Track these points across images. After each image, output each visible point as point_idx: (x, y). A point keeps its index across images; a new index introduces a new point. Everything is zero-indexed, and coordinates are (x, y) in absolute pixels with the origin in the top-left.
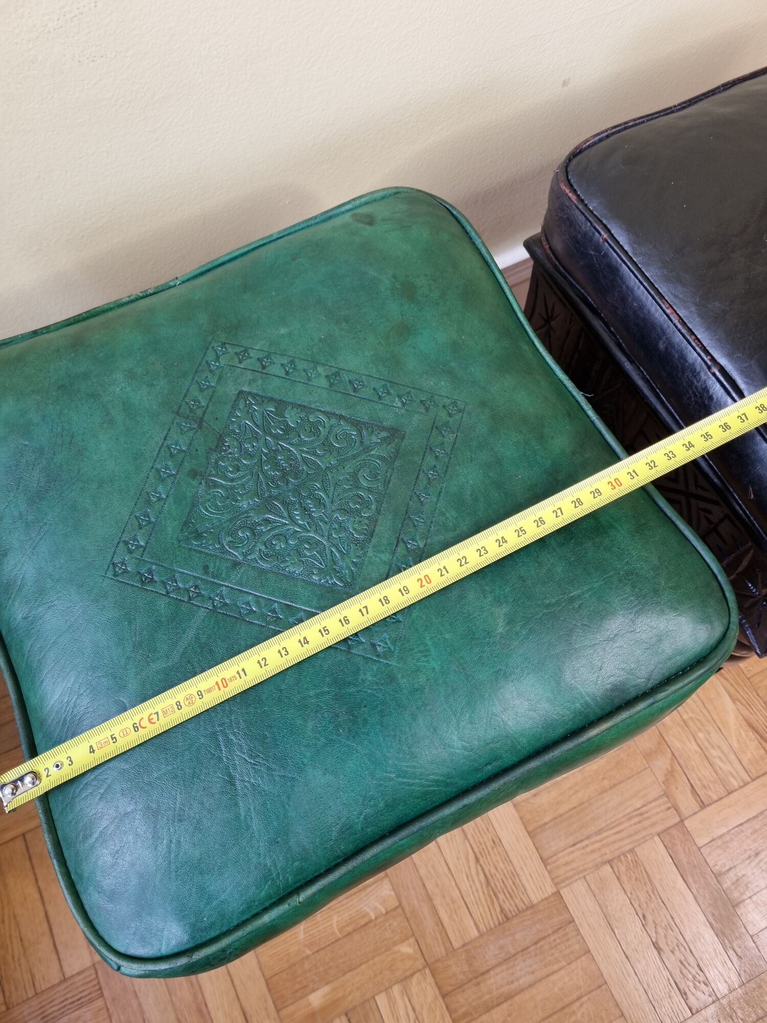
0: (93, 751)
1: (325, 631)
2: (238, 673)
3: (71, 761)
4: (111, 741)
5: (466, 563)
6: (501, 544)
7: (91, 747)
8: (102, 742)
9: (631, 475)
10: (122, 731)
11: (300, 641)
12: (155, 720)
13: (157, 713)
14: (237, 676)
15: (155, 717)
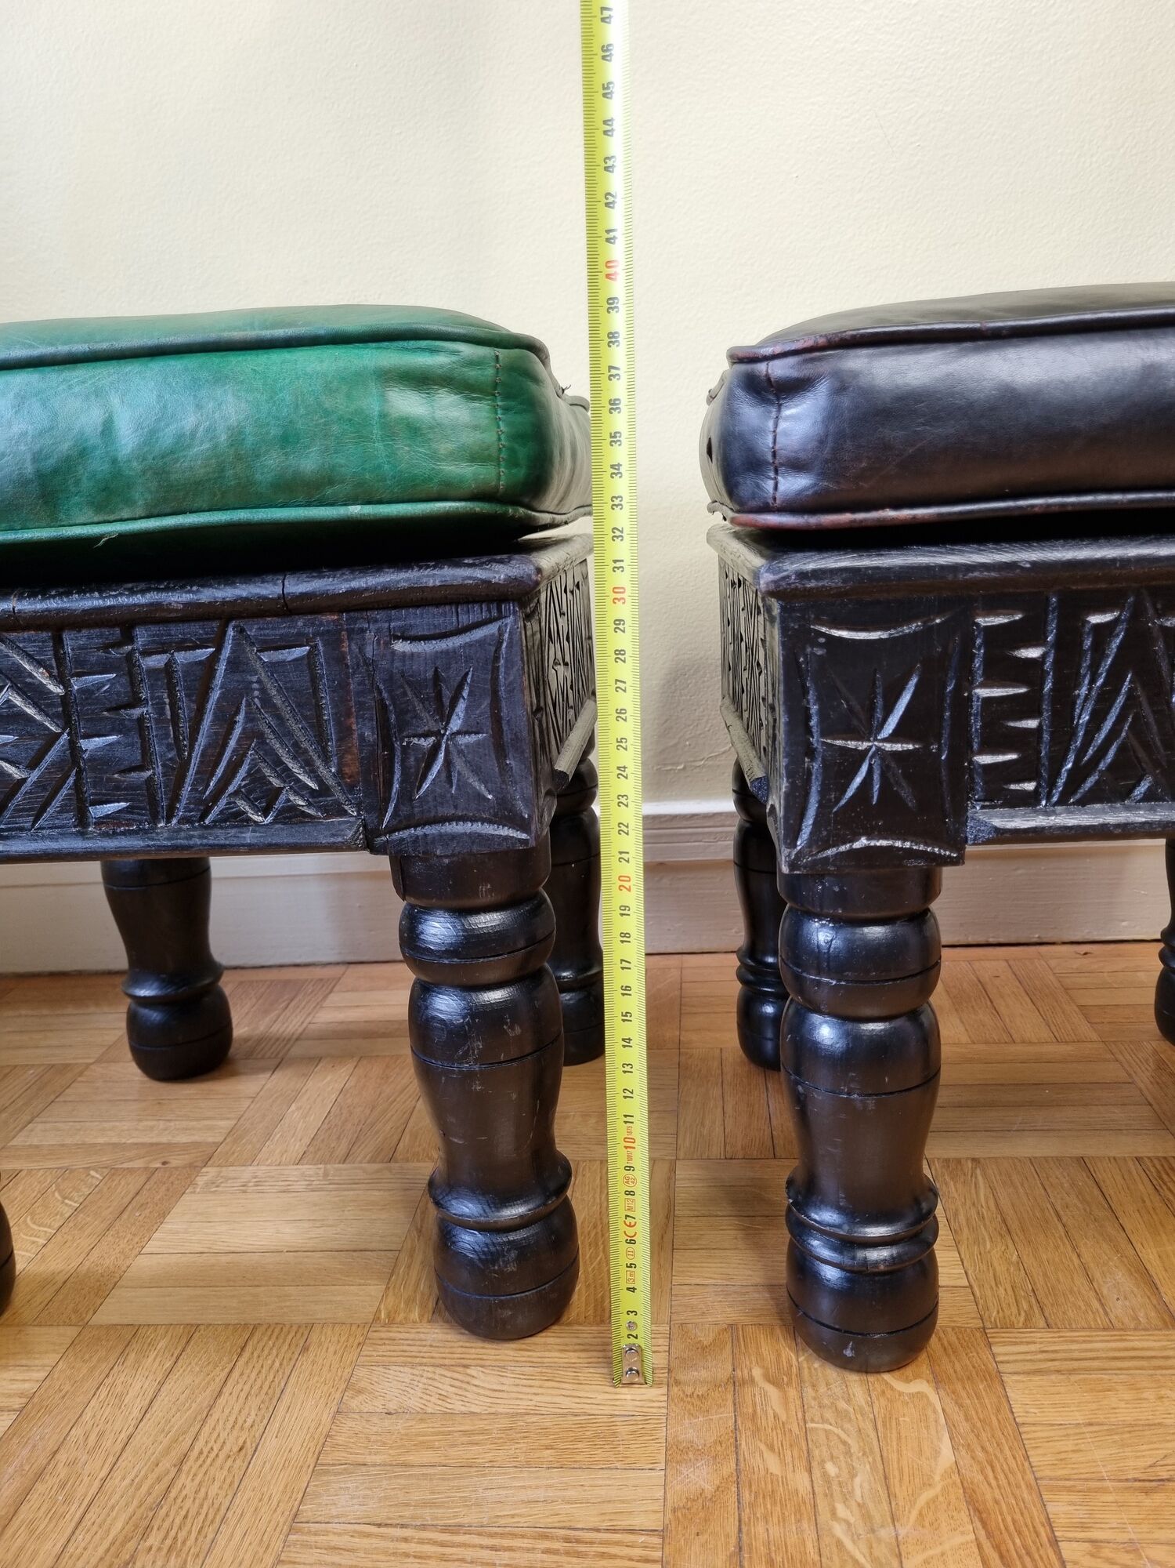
0: (634, 1289)
1: (626, 1016)
2: (626, 1122)
3: (632, 1312)
4: (633, 1269)
5: (627, 827)
6: (624, 774)
7: (628, 1289)
8: (629, 1277)
9: (618, 568)
10: (627, 1255)
11: (624, 1046)
12: (633, 1221)
13: (627, 1216)
14: (628, 1124)
15: (629, 1220)
